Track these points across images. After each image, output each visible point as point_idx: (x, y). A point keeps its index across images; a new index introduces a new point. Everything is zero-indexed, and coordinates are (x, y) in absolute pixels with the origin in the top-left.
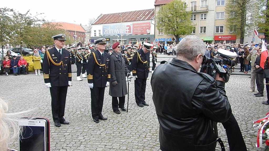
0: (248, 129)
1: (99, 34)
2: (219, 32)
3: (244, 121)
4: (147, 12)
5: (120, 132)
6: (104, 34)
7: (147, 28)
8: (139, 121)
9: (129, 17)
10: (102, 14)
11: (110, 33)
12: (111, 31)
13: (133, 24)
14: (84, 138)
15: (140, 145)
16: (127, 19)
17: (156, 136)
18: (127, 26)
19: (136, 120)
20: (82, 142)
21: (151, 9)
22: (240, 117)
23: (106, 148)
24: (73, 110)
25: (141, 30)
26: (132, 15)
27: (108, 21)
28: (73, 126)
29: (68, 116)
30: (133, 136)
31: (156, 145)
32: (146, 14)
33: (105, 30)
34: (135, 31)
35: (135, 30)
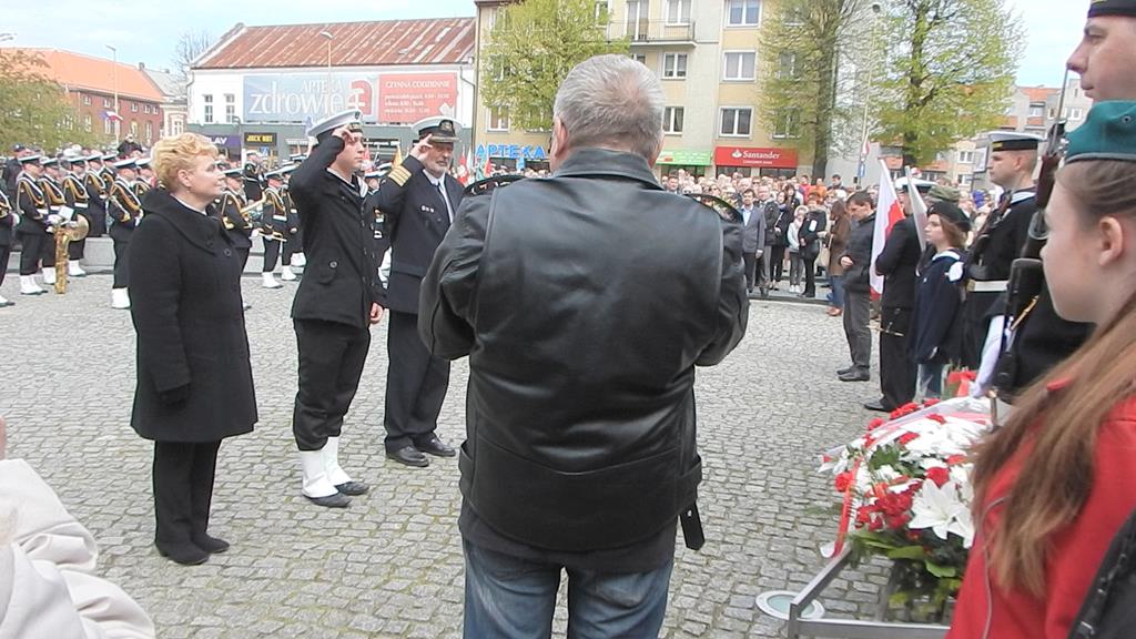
0: (810, 495)
1: (228, 111)
2: (735, 134)
3: (799, 466)
4: (442, 30)
5: (295, 513)
6: (252, 111)
7: (440, 96)
8: (383, 470)
9: (364, 46)
10: (240, 26)
11: (276, 108)
12: (283, 101)
13: (383, 79)
14: (127, 542)
15: (377, 559)
16: (354, 55)
17: (447, 527)
18: (356, 85)
19: (368, 465)
20: (118, 556)
21: (461, 19)
22: (786, 453)
23: (225, 577)
24: (83, 428)
25: (415, 103)
26: (377, 40)
27: (269, 56)
28: (77, 493)
29: (60, 452)
30: (350, 526)
31: (445, 559)
32: (438, 39)
33: (255, 98)
34: (389, 107)
35: (390, 104)
